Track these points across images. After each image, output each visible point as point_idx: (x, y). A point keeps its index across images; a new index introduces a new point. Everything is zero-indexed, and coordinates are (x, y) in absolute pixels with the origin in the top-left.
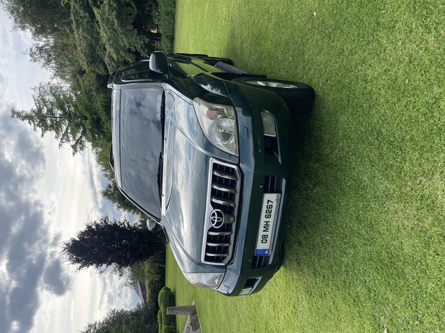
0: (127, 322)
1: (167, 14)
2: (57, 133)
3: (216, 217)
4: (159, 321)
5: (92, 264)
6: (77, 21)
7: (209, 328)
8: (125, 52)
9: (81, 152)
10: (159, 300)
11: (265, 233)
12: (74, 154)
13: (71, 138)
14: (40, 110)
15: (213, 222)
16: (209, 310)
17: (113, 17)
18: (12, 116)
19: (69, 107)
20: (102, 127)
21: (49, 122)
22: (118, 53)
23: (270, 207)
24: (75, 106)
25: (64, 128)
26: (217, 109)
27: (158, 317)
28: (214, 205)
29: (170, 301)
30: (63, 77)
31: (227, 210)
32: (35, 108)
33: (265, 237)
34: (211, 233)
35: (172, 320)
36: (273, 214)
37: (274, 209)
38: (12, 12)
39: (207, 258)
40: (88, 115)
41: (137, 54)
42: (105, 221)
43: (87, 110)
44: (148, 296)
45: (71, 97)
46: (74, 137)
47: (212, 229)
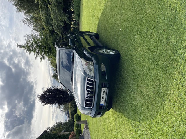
0: (62, 126)
1: (77, 6)
2: (35, 53)
3: (88, 94)
4: (74, 126)
5: (49, 104)
6: (41, 9)
7: (91, 129)
8: (60, 22)
9: (44, 60)
10: (74, 118)
11: (103, 99)
12: (41, 61)
13: (40, 55)
14: (28, 44)
15: (87, 96)
16: (91, 122)
17: (55, 8)
18: (17, 47)
19: (39, 43)
20: (52, 51)
21: (31, 49)
22: (57, 22)
23: (104, 92)
24: (41, 43)
25: (37, 51)
26: (88, 63)
27: (74, 125)
28: (88, 91)
29: (78, 119)
30: (36, 30)
31: (91, 92)
32: (26, 43)
33: (103, 100)
34: (87, 99)
35: (79, 126)
36: (105, 94)
37: (105, 92)
38: (16, 5)
39: (86, 106)
40: (46, 46)
41: (65, 22)
42: (54, 87)
43: (46, 44)
44: (70, 116)
45: (39, 39)
46: (41, 55)
47: (87, 98)
